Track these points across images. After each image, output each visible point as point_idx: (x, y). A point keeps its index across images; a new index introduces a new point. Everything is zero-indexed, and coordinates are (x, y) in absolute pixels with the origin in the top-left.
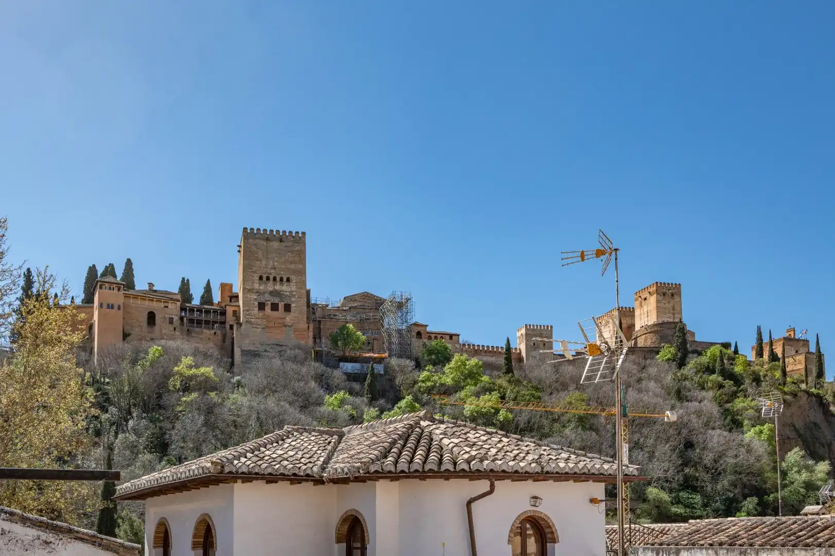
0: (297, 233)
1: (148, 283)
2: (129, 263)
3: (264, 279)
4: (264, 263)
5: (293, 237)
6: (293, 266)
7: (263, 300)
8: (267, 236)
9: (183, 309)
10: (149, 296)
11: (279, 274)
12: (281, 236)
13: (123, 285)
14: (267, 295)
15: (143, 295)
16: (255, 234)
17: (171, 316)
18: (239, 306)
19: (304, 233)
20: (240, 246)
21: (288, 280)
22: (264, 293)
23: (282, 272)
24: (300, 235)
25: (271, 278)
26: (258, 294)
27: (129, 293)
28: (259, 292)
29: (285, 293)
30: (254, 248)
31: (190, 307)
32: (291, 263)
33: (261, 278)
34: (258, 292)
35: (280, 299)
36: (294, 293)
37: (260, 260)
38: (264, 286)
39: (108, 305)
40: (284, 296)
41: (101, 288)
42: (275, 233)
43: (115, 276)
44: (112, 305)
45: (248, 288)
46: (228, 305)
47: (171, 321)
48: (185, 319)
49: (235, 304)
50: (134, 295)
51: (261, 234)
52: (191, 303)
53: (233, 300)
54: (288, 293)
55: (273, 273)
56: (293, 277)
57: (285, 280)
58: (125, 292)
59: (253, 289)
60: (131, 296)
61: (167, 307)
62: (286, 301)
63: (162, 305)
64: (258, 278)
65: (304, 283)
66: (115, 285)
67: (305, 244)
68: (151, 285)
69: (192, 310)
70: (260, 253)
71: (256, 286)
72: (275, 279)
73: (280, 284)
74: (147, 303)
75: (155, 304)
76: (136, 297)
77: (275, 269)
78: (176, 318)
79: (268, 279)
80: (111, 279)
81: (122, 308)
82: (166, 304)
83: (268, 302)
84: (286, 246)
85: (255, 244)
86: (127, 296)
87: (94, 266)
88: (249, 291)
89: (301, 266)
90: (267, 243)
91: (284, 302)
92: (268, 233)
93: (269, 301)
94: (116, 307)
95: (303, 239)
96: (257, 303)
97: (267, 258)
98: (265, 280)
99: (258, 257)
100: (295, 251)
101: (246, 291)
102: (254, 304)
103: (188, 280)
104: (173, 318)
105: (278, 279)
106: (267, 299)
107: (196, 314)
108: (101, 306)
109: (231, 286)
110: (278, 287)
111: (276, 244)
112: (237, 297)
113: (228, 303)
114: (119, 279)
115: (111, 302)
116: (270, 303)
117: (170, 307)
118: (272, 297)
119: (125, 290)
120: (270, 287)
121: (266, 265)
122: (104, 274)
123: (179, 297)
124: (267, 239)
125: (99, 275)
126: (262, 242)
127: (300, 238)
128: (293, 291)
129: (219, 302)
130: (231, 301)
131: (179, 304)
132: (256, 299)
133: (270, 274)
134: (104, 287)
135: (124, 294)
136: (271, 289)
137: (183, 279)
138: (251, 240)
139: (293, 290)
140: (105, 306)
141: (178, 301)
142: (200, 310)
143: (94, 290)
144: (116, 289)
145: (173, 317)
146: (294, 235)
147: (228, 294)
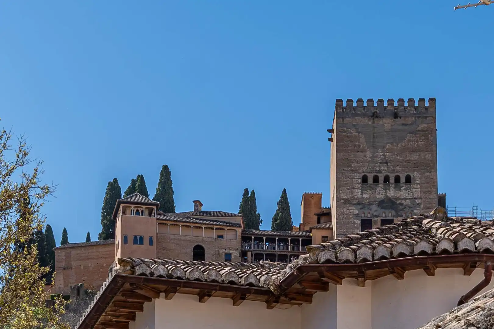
0: (422, 100)
1: (194, 202)
2: (166, 172)
3: (370, 181)
4: (369, 154)
5: (416, 108)
6: (414, 157)
7: (369, 215)
8: (374, 111)
9: (245, 239)
10: (194, 220)
11: (393, 171)
12: (396, 108)
13: (157, 205)
14: (374, 207)
15: (186, 220)
16: (354, 109)
17: (227, 251)
18: (332, 229)
19: (432, 100)
20: (331, 131)
21: (408, 180)
22: (370, 204)
23: (398, 168)
24: (427, 104)
25: (381, 179)
26: (361, 206)
27: (166, 218)
28: (361, 204)
29: (403, 202)
30: (353, 132)
31: (256, 234)
32: (414, 151)
33: (365, 180)
34: (359, 204)
35: (396, 212)
36: (418, 201)
37: (363, 151)
38: (369, 192)
39: (135, 238)
40: (401, 207)
41: (124, 213)
42: (386, 104)
43: (147, 195)
44: (141, 238)
45: (345, 197)
46: (314, 228)
47: (228, 257)
48: (249, 254)
49: (325, 226)
50: (173, 221)
51: (364, 108)
52: (258, 229)
53: (322, 221)
54: (408, 202)
55: (384, 171)
56: (415, 175)
57: (403, 180)
58: (160, 217)
59: (353, 198)
60: (169, 223)
61: (222, 237)
62: (404, 215)
63: (215, 234)
64: (360, 181)
65: (434, 184)
66: (144, 207)
67: (435, 118)
68: (197, 203)
69: (259, 239)
70: (362, 140)
71: (358, 193)
72: (387, 179)
73: (395, 188)
74: (192, 232)
75: (203, 233)
76: (175, 224)
77: (386, 163)
78: (235, 254)
79: (376, 180)
80: (139, 198)
81: (155, 240)
82: (221, 233)
83: (376, 219)
84: (403, 124)
85: (354, 125)
86: (162, 224)
87: (115, 180)
88: (346, 201)
89: (429, 156)
90: (374, 123)
91: (402, 216)
92: (375, 105)
93: (377, 216)
94: (146, 241)
95: (431, 110)
96: (359, 222)
97: (374, 146)
98: (372, 182)
99: (359, 146)
100: (418, 131)
101: (342, 202)
102: (355, 223)
103: (253, 192)
104: (230, 254)
105: (392, 180)
106: (375, 214)
107: (266, 245)
108: (125, 240)
109: (319, 196)
110: (392, 193)
111: (387, 123)
112: (328, 214)
113: (316, 225)
114: (151, 198)
115: (138, 234)
116: (379, 219)
117: (226, 237)
118: (383, 210)
119: (160, 214)
120: (380, 193)
121: (373, 157)
122: (131, 191)
123: (239, 220)
124: (375, 116)
125: (123, 194)
126: (366, 121)
127: (426, 108)
128: (416, 199)
129: (301, 225)
130: (319, 222)
131: (239, 230)
132: (357, 215)
133: (380, 172)
134: (128, 211)
135: (158, 219)
136: (380, 196)
137: (246, 191)
138: (348, 119)
139: (415, 196)
140: (130, 240)
141: (239, 226)
142: (271, 240)
143: (115, 217)
144: (146, 212)
145: (231, 252)
146: (416, 104)
147: (314, 210)
